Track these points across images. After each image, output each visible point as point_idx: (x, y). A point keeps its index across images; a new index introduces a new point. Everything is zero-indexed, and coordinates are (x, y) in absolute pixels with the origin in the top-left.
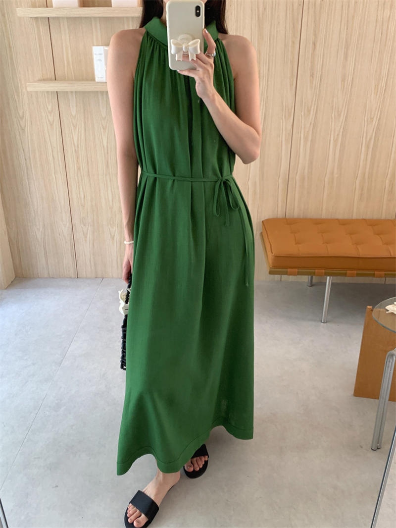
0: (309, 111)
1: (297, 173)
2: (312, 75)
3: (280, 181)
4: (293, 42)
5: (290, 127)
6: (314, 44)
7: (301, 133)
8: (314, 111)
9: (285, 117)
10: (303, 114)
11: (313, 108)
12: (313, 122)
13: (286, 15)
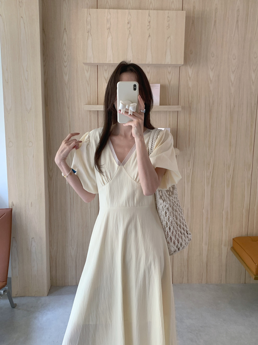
1: (255, 206)
3: (244, 211)
4: (252, 125)
5: (250, 176)
7: (257, 179)
9: (247, 169)
13: (247, 110)
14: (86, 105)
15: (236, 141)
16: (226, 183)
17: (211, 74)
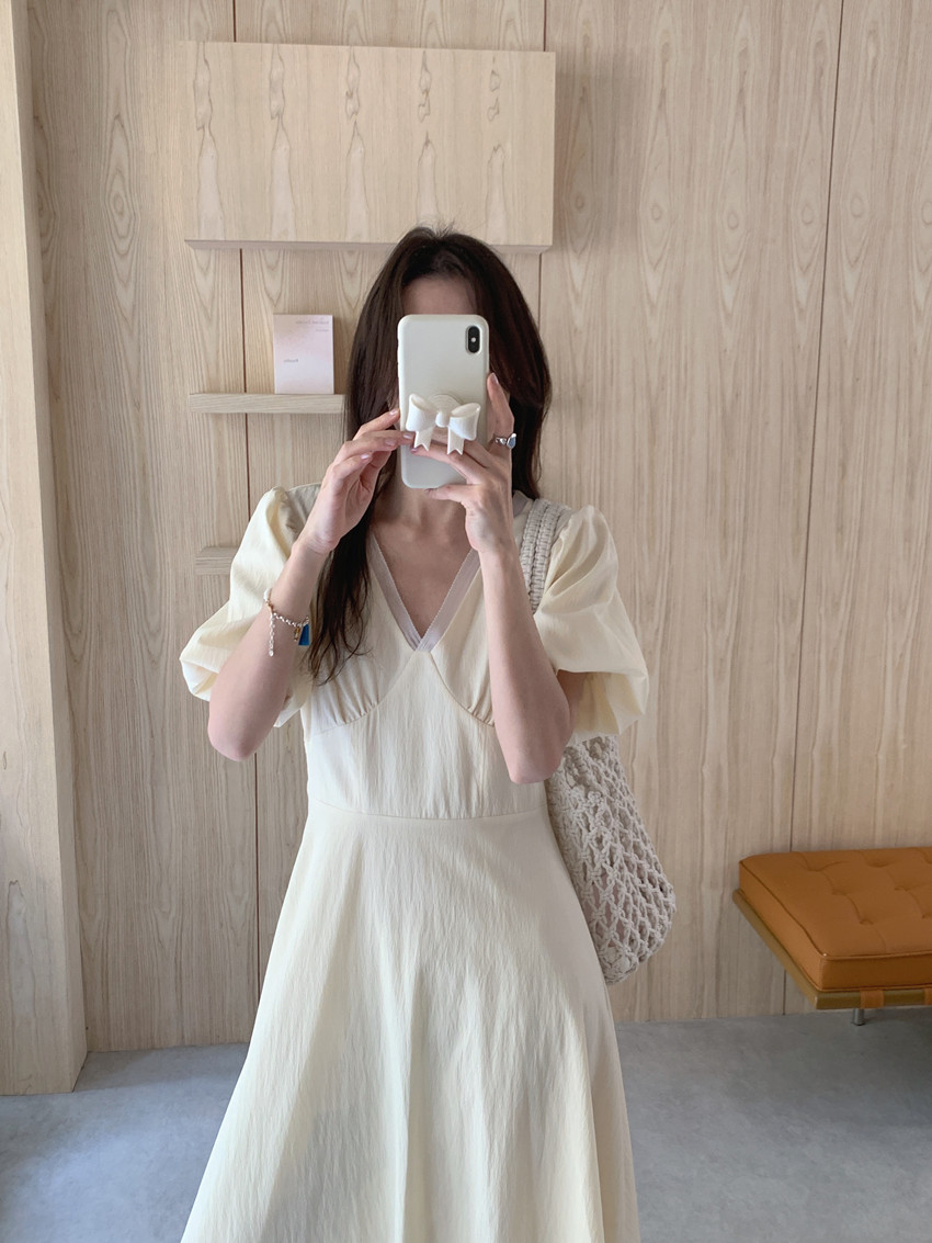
0: (836, 605)
1: (814, 745)
2: (840, 529)
3: (777, 762)
4: (799, 462)
5: (794, 641)
6: (843, 466)
7: (819, 652)
8: (846, 605)
9: (784, 617)
10: (822, 611)
11: (844, 597)
12: (845, 629)
13: (783, 408)
14: (204, 392)
15: (745, 519)
16: (710, 666)
17: (653, 281)
